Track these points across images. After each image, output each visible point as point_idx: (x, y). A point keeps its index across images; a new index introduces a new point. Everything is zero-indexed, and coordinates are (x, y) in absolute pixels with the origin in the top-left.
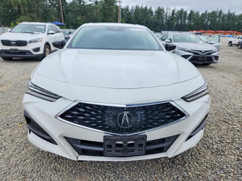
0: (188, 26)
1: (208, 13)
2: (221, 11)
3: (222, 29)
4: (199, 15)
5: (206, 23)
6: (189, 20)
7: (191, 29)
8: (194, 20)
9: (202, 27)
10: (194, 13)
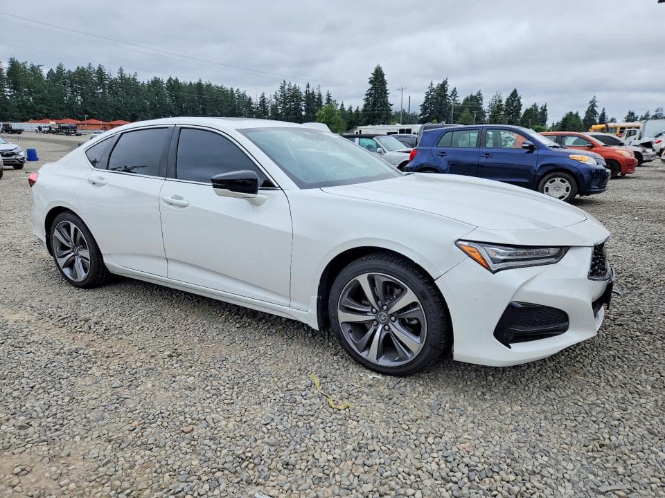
0: (18, 107)
1: (66, 71)
2: (100, 69)
3: (119, 116)
4: (41, 77)
5: (70, 99)
6: (14, 88)
7: (31, 116)
8: (29, 88)
9: (62, 109)
10: (25, 68)
